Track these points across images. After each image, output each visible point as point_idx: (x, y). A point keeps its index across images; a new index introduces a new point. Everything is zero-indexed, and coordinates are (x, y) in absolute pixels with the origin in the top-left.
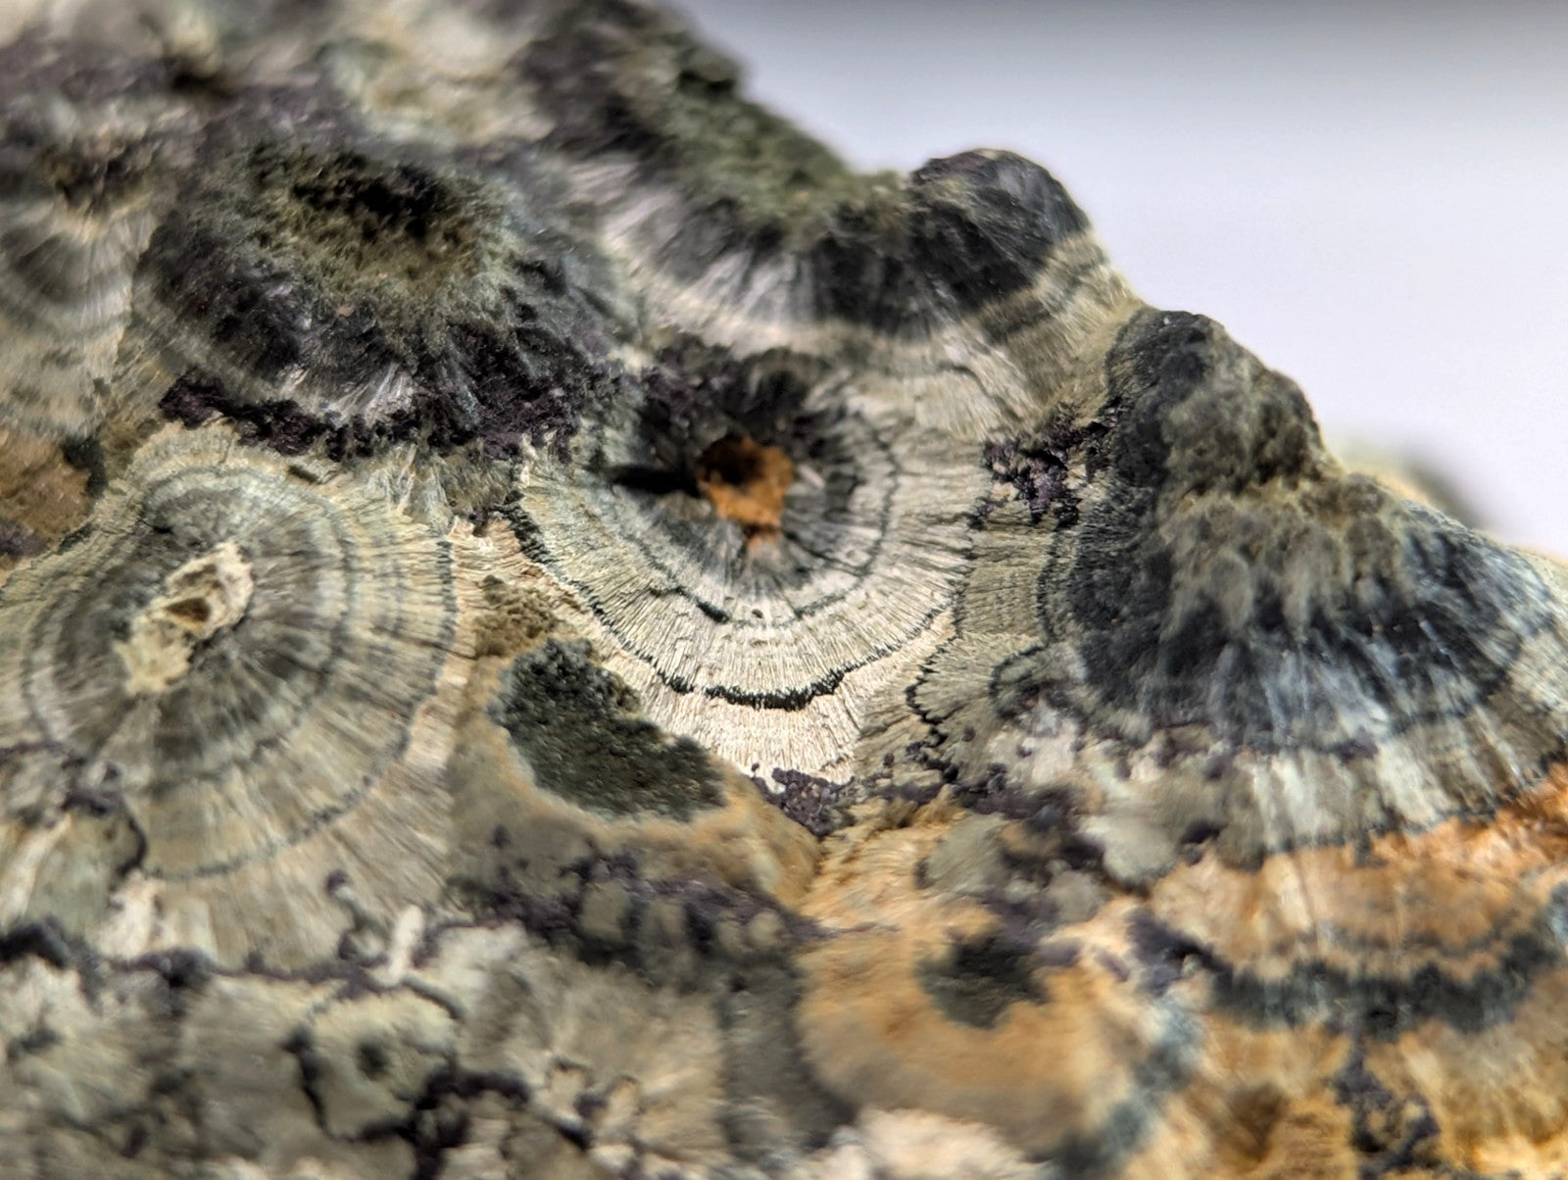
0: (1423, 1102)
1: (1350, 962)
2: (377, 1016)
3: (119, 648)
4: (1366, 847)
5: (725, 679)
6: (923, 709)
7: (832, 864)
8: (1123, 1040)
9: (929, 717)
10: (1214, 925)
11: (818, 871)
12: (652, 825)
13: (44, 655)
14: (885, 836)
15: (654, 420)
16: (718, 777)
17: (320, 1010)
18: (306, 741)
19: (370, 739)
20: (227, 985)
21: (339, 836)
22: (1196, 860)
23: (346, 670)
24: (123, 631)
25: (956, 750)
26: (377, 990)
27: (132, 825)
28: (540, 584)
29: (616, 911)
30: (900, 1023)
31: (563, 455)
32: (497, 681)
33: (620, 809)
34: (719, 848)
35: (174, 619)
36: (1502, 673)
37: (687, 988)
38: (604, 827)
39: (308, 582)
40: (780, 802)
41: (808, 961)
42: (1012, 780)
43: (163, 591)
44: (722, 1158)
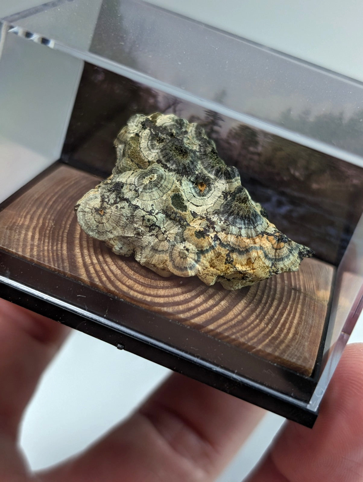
0: (233, 259)
1: (232, 245)
2: (151, 217)
3: (144, 179)
4: (238, 236)
5: (192, 202)
7: (194, 221)
8: (210, 244)
9: (207, 212)
10: (222, 238)
11: (192, 221)
12: (180, 211)
13: (138, 177)
14: (199, 220)
15: (196, 178)
16: (188, 210)
17: (147, 215)
18: (155, 193)
19: (160, 195)
20: (140, 210)
21: (154, 201)
22: (223, 232)
23: (161, 188)
24: (144, 178)
25: (208, 215)
26: (152, 215)
27: (138, 194)
28: (180, 188)
30: (192, 235)
31: (187, 178)
32: (172, 194)
33: (178, 209)
34: (185, 215)
35: (149, 179)
36: (256, 227)
37: (177, 225)
38: (175, 209)
39: (161, 180)
40: (192, 214)
41: (187, 227)
42: (211, 219)
43: (149, 176)
44: (174, 240)
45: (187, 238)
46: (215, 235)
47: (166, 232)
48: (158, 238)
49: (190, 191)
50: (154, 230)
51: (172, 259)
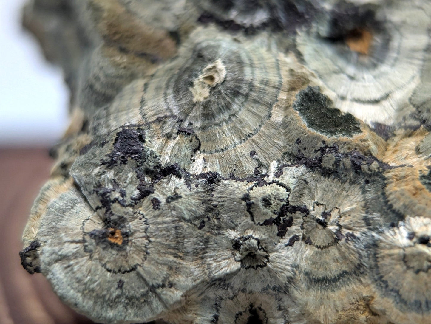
2: (268, 190)
3: (191, 89)
5: (357, 95)
6: (414, 104)
7: (390, 147)
9: (416, 106)
11: (386, 150)
12: (342, 137)
13: (170, 91)
14: (405, 140)
15: (335, 22)
16: (359, 124)
17: (251, 189)
18: (243, 114)
19: (260, 114)
20: (225, 182)
21: (253, 141)
23: (253, 95)
24: (192, 84)
25: (424, 116)
26: (266, 183)
27: (197, 138)
28: (304, 71)
29: (332, 162)
31: (308, 33)
32: (295, 97)
33: (332, 133)
34: (361, 144)
35: (205, 81)
37: (352, 183)
38: (329, 139)
39: (241, 70)
40: (374, 130)
41: (386, 175)
43: (202, 73)
44: (365, 229)
45: (405, 206)
47: (330, 215)
48: (311, 244)
49: (336, 68)
50: (290, 223)
51: (387, 286)
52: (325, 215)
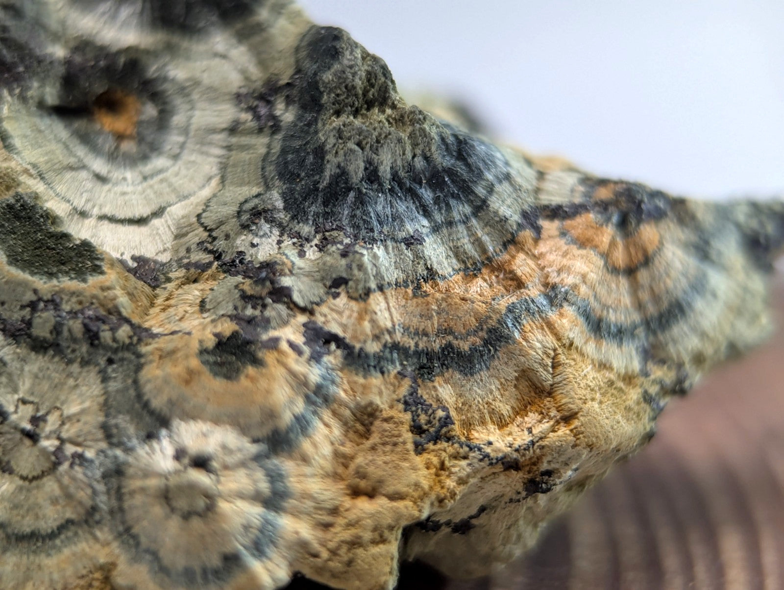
0: (445, 409)
1: (410, 343)
4: (418, 287)
5: (107, 210)
6: (205, 225)
7: (159, 301)
8: (300, 382)
9: (208, 228)
10: (344, 327)
11: (152, 305)
12: (68, 283)
14: (186, 287)
15: (69, 81)
16: (102, 260)
22: (336, 296)
25: (220, 244)
28: (13, 164)
29: (49, 326)
30: (190, 376)
31: (23, 99)
33: (51, 275)
34: (102, 295)
36: (484, 202)
37: (85, 363)
38: (43, 285)
40: (134, 271)
41: (144, 349)
42: (248, 258)
44: (103, 445)
45: (171, 403)
46: (304, 325)
47: (45, 421)
48: (11, 472)
49: (72, 160)
51: (138, 544)
52: (36, 420)
